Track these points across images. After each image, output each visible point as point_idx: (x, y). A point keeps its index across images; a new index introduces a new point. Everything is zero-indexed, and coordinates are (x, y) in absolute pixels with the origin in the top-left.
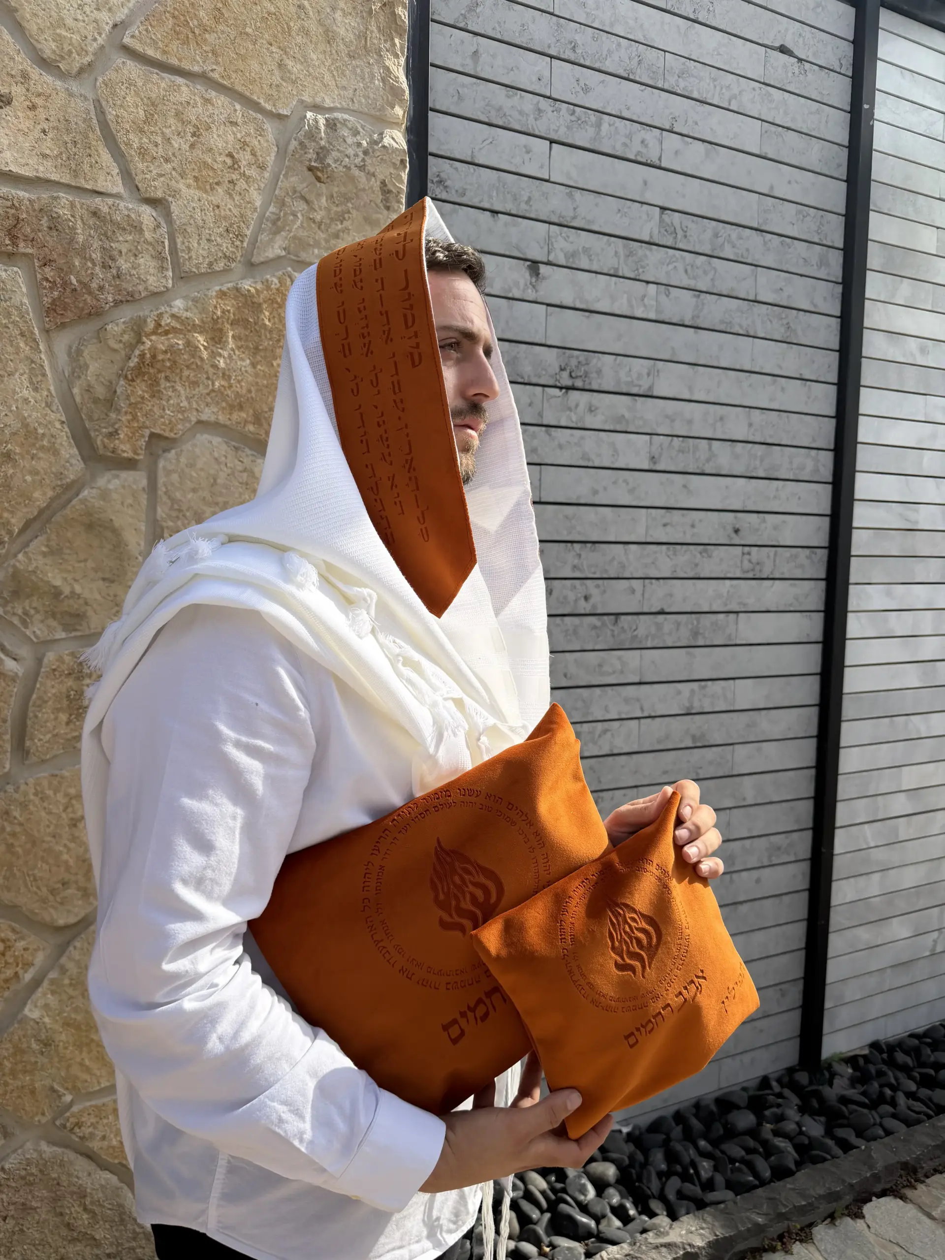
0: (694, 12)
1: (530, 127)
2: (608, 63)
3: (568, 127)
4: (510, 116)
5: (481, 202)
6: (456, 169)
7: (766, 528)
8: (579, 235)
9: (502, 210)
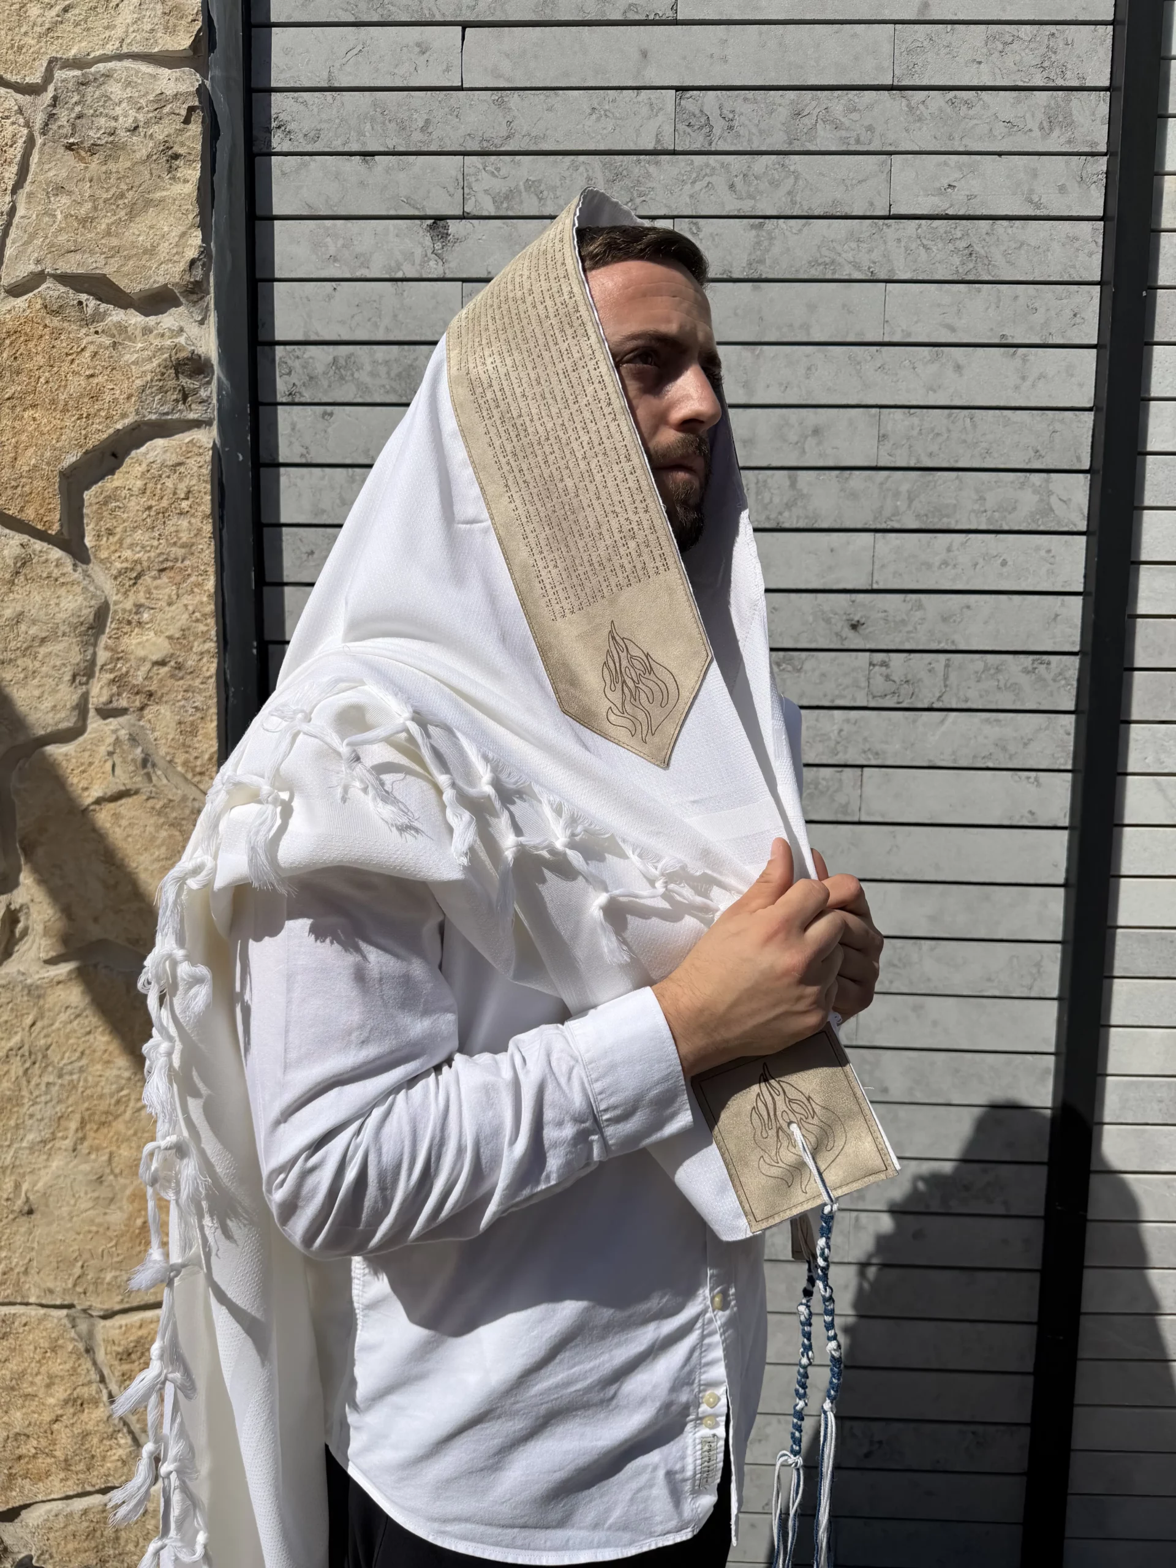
1: (426, 12)
5: (345, 143)
6: (305, 103)
7: (923, 619)
8: (519, 163)
9: (382, 149)
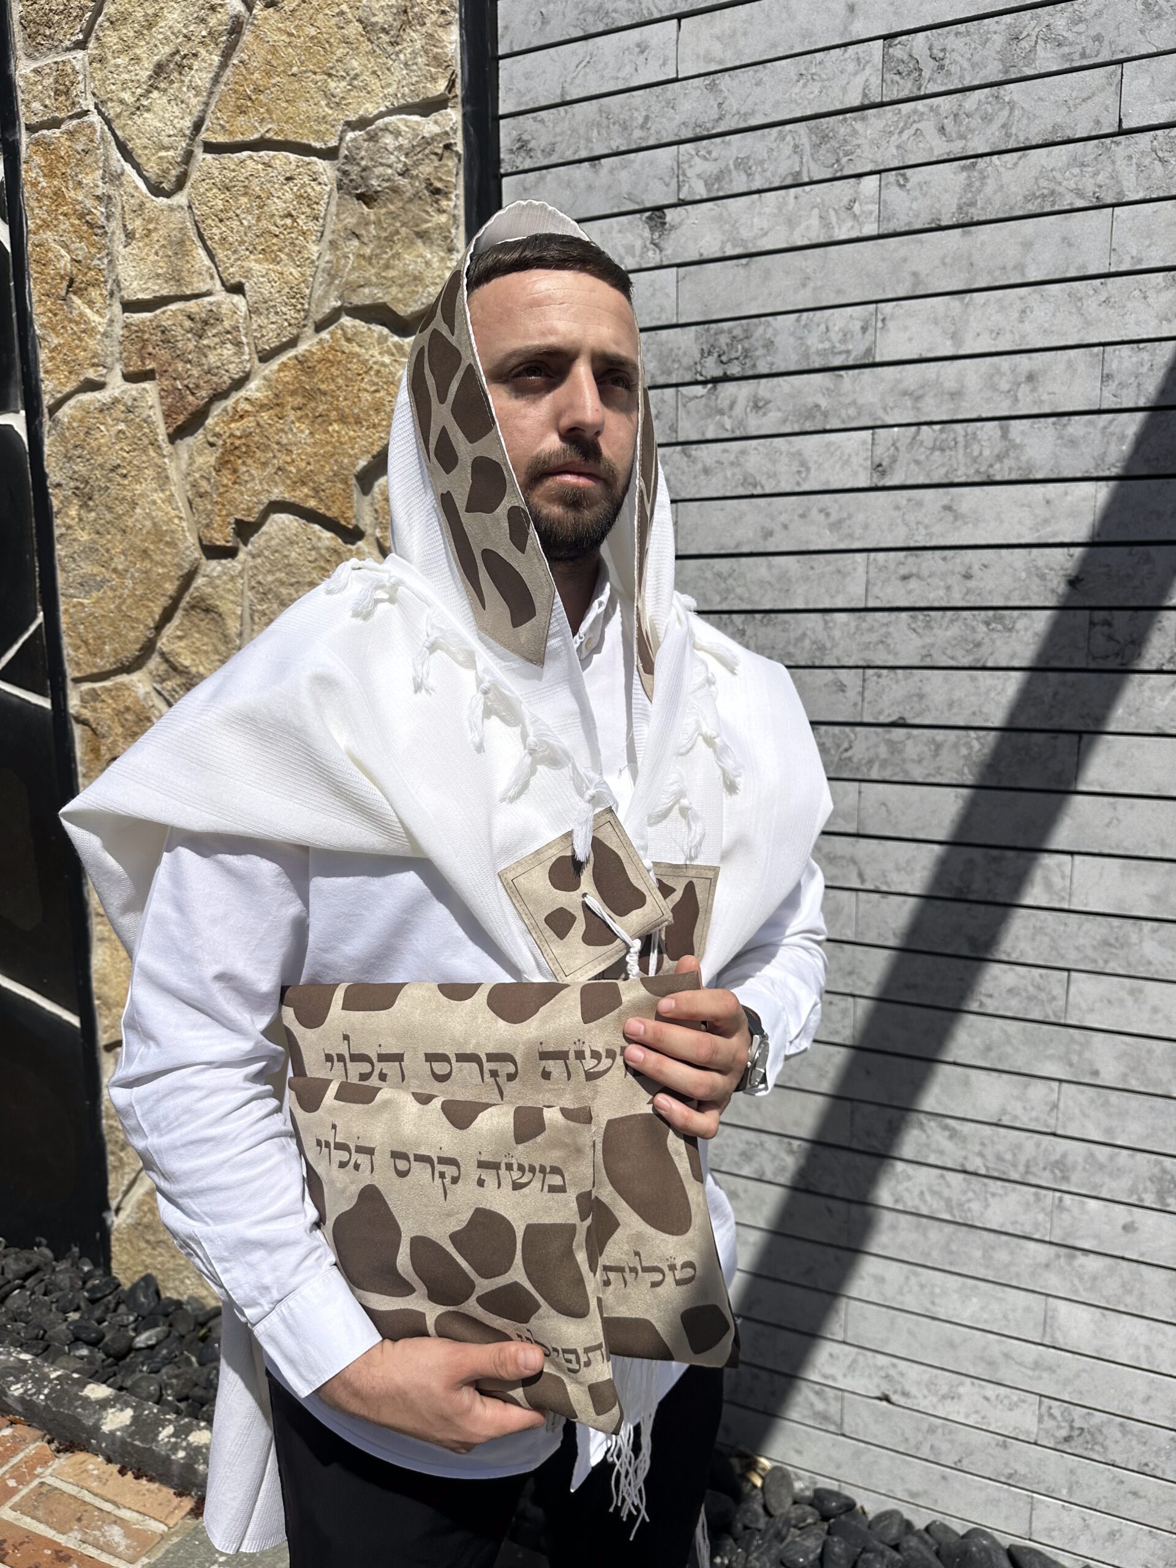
1: (645, 12)
4: (614, 10)
5: (577, 152)
6: (542, 121)
8: (729, 143)
9: (606, 151)
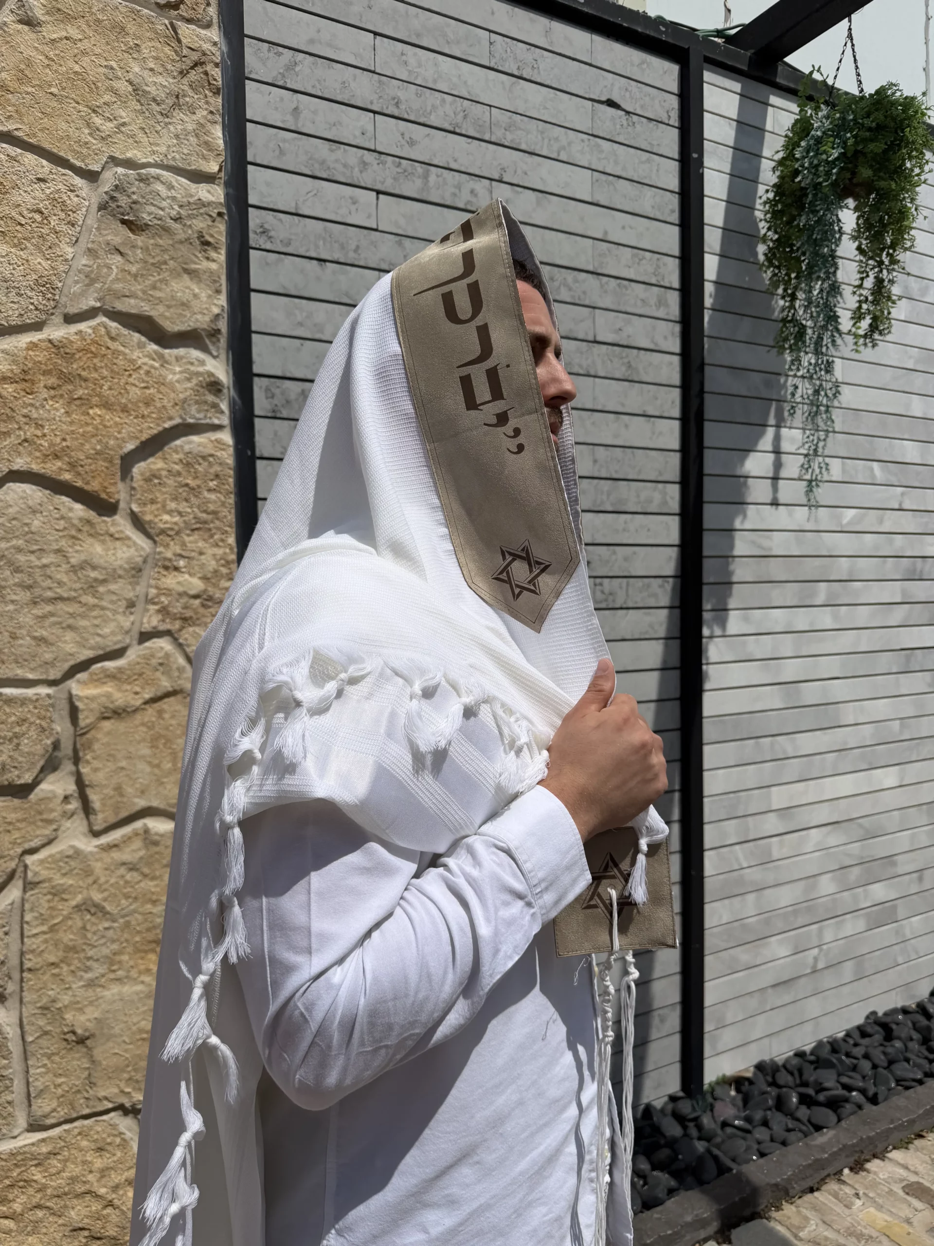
0: (518, 68)
1: (355, 179)
2: (432, 117)
3: (395, 179)
4: (334, 169)
5: (307, 251)
6: (280, 220)
7: (616, 560)
9: (329, 258)
